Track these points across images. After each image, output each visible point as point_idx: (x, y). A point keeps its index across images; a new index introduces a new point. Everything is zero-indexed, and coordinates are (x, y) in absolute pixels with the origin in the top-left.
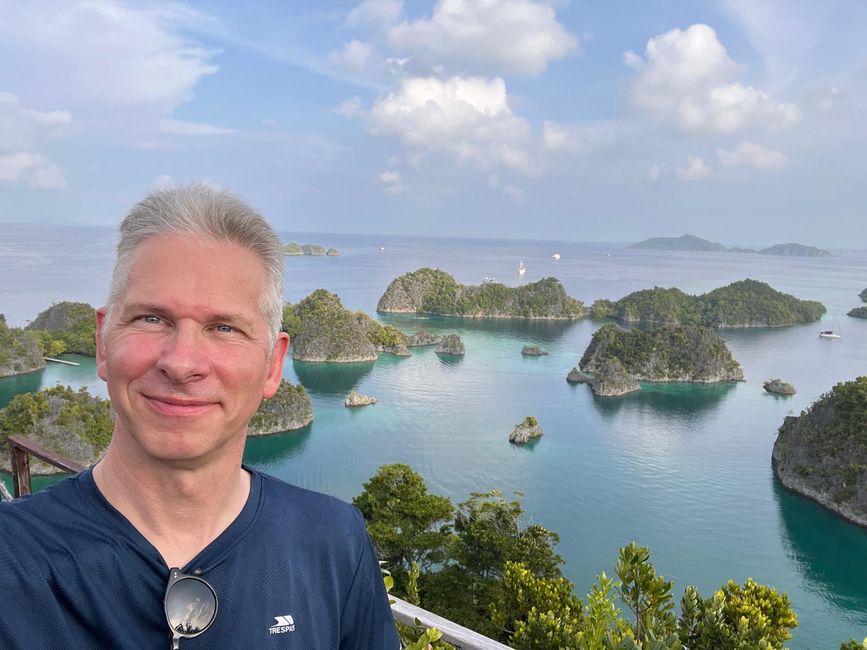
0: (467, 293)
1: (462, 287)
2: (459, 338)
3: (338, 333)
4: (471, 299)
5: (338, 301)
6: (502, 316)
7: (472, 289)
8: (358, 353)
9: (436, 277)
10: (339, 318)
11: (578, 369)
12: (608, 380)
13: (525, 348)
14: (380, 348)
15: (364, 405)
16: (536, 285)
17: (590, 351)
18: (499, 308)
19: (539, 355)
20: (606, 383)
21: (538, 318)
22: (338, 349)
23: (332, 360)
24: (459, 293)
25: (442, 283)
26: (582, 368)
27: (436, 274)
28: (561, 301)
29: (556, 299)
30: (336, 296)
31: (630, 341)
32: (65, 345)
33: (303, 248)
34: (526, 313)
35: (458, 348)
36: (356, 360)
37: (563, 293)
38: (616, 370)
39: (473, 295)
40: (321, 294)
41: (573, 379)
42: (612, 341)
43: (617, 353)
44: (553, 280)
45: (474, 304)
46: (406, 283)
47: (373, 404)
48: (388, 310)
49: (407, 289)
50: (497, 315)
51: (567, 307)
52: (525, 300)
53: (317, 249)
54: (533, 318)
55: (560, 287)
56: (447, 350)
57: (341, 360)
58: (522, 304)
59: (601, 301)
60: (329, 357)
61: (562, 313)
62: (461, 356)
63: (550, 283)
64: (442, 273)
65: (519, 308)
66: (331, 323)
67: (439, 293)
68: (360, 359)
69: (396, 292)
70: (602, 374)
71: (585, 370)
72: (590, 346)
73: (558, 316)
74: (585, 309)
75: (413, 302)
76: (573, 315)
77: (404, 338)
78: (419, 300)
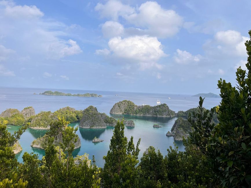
0: (138, 108)
1: (136, 106)
2: (133, 121)
3: (94, 119)
4: (139, 110)
5: (96, 110)
6: (149, 115)
7: (139, 107)
8: (100, 125)
9: (128, 103)
10: (95, 114)
11: (170, 132)
12: (178, 135)
13: (154, 125)
14: (108, 124)
15: (99, 142)
16: (159, 106)
17: (174, 126)
18: (148, 113)
19: (158, 127)
20: (178, 136)
21: (160, 116)
22: (94, 124)
23: (92, 128)
24: (135, 108)
25: (130, 105)
26: (172, 131)
27: (128, 102)
28: (167, 111)
29: (166, 110)
30: (96, 108)
31: (187, 123)
32: (8, 122)
33: (91, 94)
34: (156, 115)
35: (133, 125)
36: (99, 128)
37: (168, 109)
38: (181, 132)
39: (140, 109)
40: (91, 107)
41: (168, 135)
42: (181, 123)
43: (183, 127)
44: (165, 104)
45: (140, 111)
46: (119, 105)
47: (102, 142)
48: (113, 113)
49: (119, 107)
50: (148, 115)
51: (169, 113)
52: (156, 111)
53: (95, 95)
54: (159, 116)
55: (167, 106)
56: (129, 125)
57: (94, 128)
58: (155, 112)
59: (181, 111)
60: (91, 127)
61: (168, 115)
62: (134, 127)
63: (164, 105)
64: (131, 102)
65: (154, 113)
66: (92, 116)
67: (129, 108)
68: (101, 127)
69: (116, 107)
70: (177, 133)
71: (172, 132)
72: (174, 125)
73: (167, 116)
74: (175, 114)
75: (121, 111)
76: (171, 115)
77: (116, 121)
78: (123, 110)
